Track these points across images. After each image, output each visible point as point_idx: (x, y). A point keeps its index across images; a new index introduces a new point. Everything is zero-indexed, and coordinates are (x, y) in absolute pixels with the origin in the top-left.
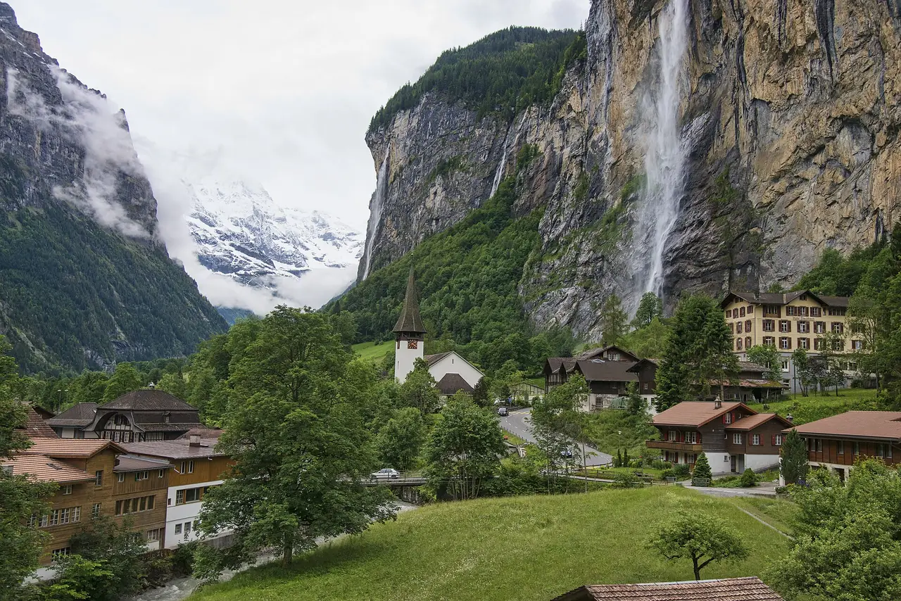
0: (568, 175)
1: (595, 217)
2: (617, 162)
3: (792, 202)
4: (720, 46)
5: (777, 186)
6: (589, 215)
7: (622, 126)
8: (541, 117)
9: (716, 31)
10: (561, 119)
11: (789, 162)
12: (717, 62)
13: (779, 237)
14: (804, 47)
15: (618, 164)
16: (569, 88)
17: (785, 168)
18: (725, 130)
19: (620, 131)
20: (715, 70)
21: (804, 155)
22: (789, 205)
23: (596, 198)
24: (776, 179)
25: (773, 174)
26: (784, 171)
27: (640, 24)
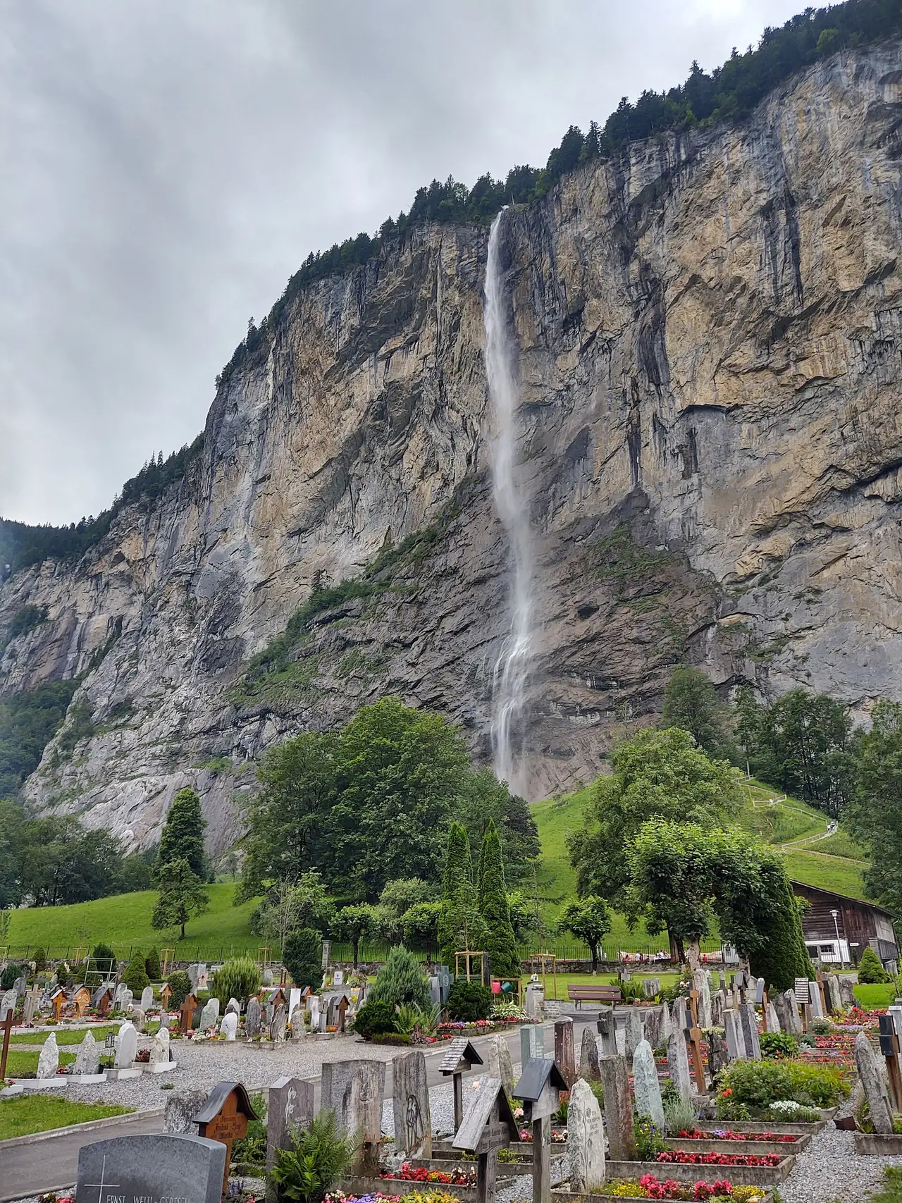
0: (160, 603)
1: (217, 663)
2: (266, 582)
3: (827, 566)
4: (574, 353)
5: (767, 545)
6: (205, 661)
7: (284, 528)
8: (58, 575)
9: (566, 332)
10: (96, 576)
11: (807, 497)
12: (562, 381)
13: (810, 628)
14: (857, 293)
15: (269, 584)
16: (124, 530)
17: (795, 510)
18: (602, 471)
19: (278, 537)
20: (552, 395)
21: (845, 482)
22: (823, 569)
23: (222, 634)
24: (764, 532)
25: (760, 522)
26: (789, 514)
27: (350, 372)
